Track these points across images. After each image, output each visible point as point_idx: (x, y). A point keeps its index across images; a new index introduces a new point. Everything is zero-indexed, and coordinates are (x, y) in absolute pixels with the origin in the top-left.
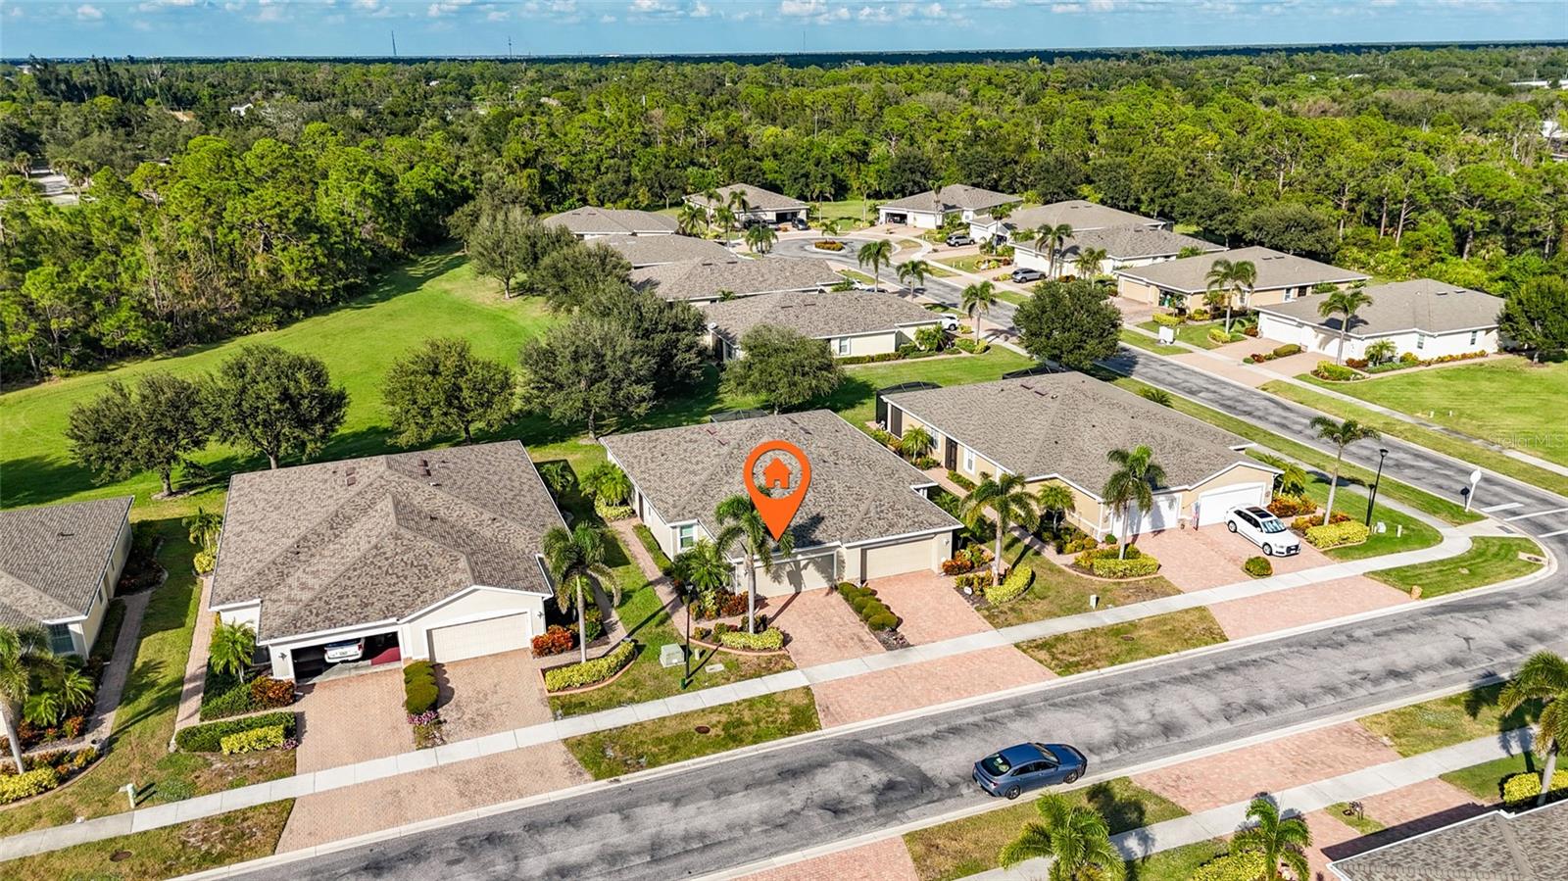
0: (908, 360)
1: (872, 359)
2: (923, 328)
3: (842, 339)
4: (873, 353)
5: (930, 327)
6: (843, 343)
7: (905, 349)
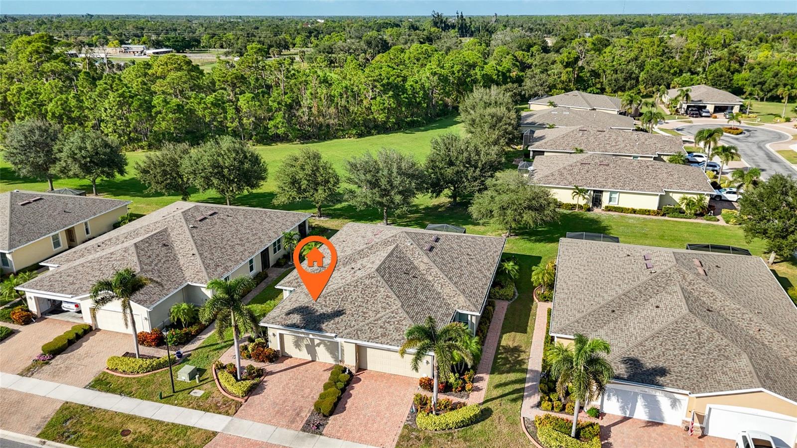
0: (666, 218)
1: (634, 211)
2: (689, 196)
3: (612, 193)
4: (637, 207)
5: (695, 196)
6: (614, 196)
7: (668, 209)
